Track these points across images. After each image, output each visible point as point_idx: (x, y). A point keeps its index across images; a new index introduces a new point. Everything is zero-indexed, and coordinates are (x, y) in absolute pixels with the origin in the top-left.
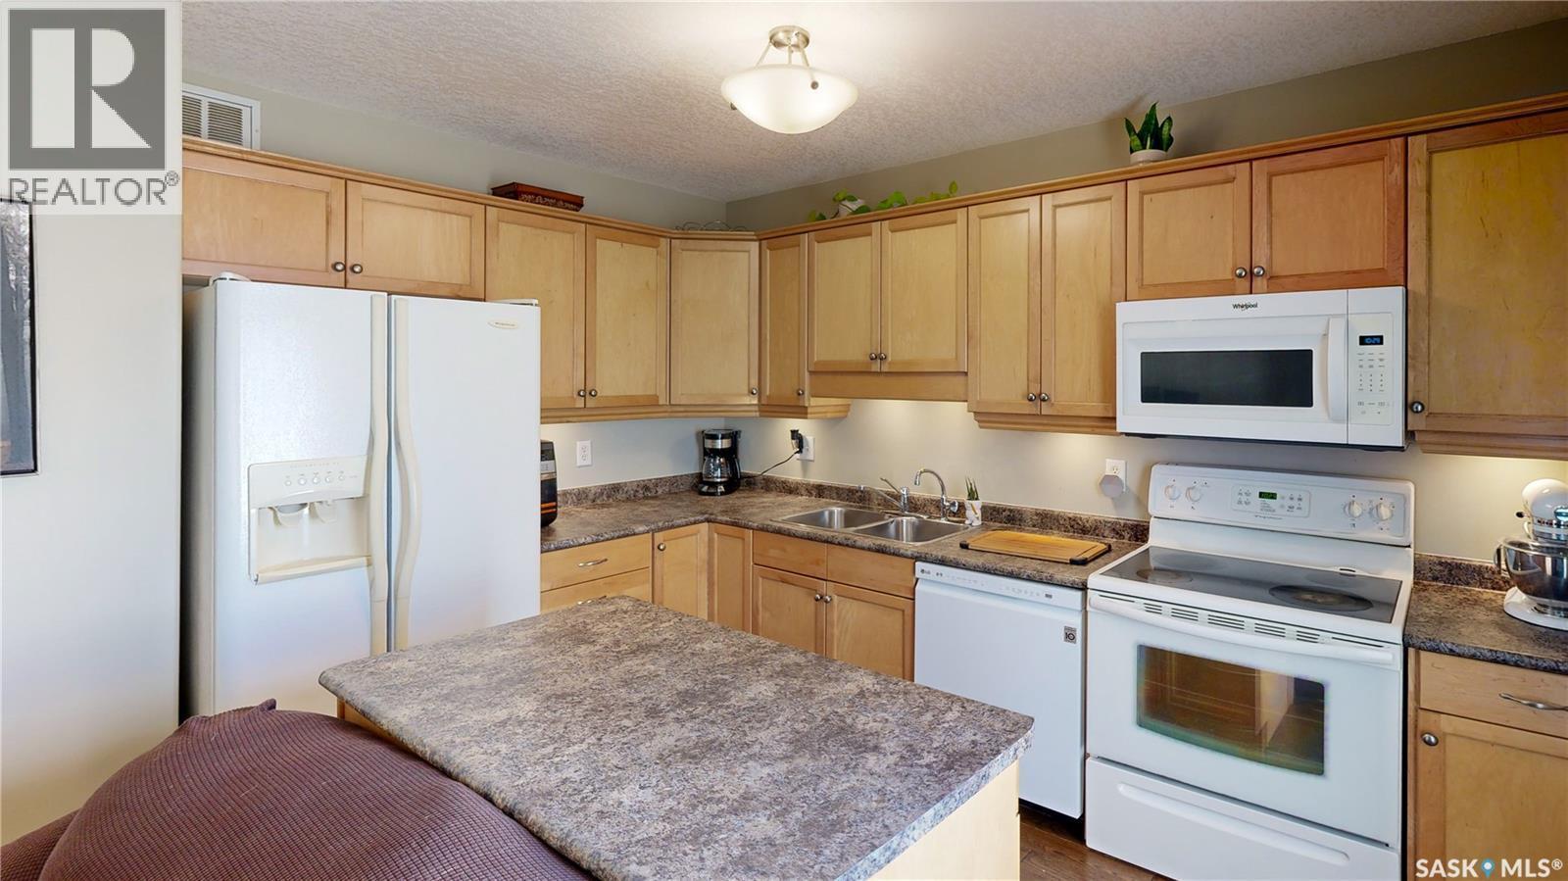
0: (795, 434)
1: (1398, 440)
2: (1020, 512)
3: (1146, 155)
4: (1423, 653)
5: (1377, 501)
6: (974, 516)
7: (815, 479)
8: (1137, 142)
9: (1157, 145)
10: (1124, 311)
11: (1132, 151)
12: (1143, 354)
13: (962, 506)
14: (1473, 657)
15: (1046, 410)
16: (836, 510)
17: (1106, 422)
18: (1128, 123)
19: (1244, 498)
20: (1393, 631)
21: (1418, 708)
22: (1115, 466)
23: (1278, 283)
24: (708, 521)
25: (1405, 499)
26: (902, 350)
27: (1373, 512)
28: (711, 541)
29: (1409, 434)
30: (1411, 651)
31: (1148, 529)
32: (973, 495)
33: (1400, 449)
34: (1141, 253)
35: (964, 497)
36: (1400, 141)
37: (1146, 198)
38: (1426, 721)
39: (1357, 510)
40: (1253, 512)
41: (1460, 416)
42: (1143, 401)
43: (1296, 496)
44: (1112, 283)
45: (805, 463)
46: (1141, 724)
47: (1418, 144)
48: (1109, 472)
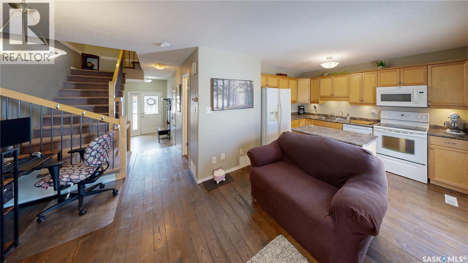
0: (314, 106)
1: (426, 106)
2: (356, 118)
3: (381, 67)
4: (431, 136)
5: (422, 116)
6: (348, 118)
7: (318, 113)
8: (379, 65)
9: (382, 66)
10: (378, 89)
11: (378, 66)
12: (381, 94)
13: (346, 117)
14: (439, 136)
15: (363, 102)
16: (324, 117)
17: (375, 104)
18: (377, 63)
19: (398, 116)
20: (426, 133)
21: (430, 144)
22: (374, 111)
23: (404, 85)
24: (305, 118)
25: (428, 116)
26: (336, 94)
27: (422, 118)
28: (305, 121)
29: (428, 106)
30: (429, 136)
31: (380, 121)
32: (348, 115)
33: (427, 108)
34: (380, 80)
35: (347, 116)
36: (426, 66)
37: (381, 73)
38: (431, 146)
39: (419, 117)
40: (400, 118)
41: (437, 103)
42: (381, 101)
43: (408, 115)
44: (375, 84)
45: (316, 111)
46: (383, 147)
47: (429, 67)
48: (372, 112)
